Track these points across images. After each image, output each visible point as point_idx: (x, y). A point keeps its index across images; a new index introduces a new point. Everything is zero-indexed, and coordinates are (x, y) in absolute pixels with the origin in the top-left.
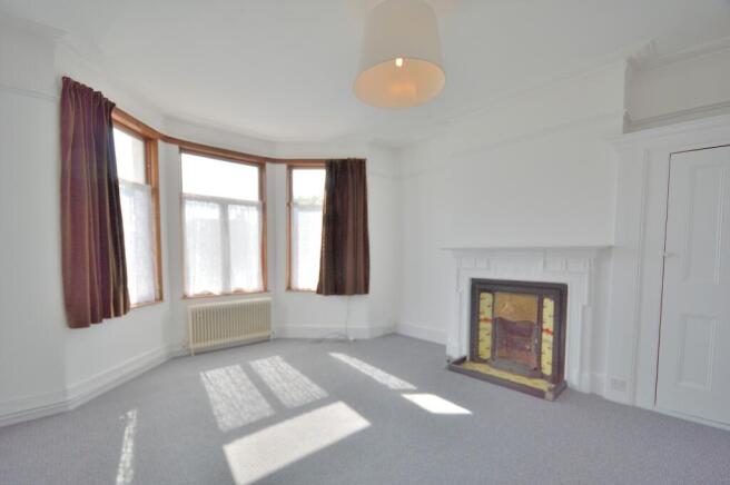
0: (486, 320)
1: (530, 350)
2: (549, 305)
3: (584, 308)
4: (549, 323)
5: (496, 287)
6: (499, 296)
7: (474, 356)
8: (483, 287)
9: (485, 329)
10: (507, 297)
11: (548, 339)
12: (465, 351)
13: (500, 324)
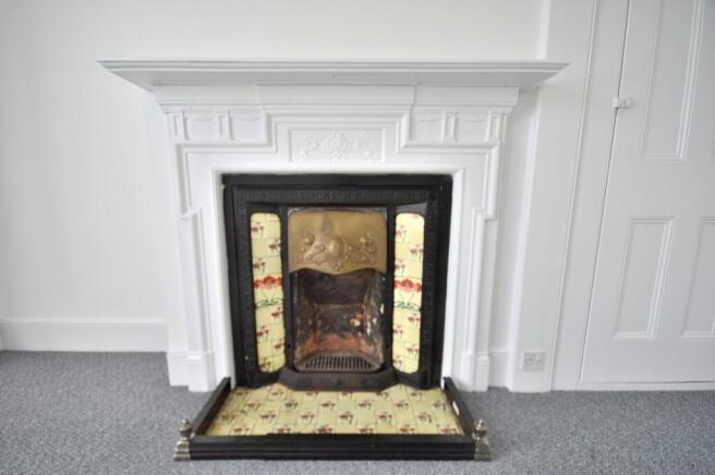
0: (269, 280)
1: (362, 328)
2: (411, 227)
3: (486, 221)
4: (410, 266)
5: (289, 196)
6: (297, 219)
7: (248, 373)
8: (257, 196)
9: (266, 304)
10: (316, 219)
11: (408, 303)
12: (224, 368)
13: (303, 286)
